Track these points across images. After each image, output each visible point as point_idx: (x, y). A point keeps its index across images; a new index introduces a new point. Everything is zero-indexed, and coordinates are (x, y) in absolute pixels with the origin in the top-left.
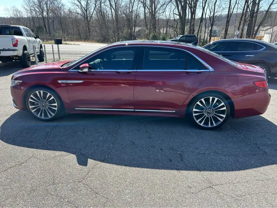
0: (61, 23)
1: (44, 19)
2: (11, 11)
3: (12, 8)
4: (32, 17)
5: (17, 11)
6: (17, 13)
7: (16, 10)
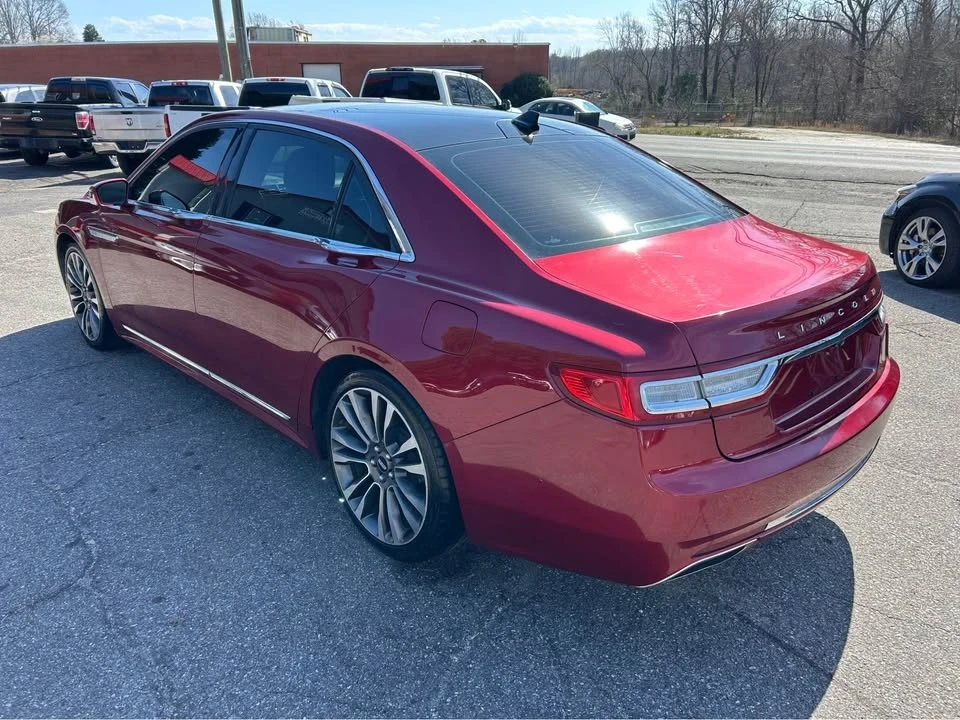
0: (758, 61)
1: (706, 52)
2: (616, 31)
3: (620, 20)
4: (674, 48)
5: (634, 27)
6: (632, 34)
7: (631, 23)
